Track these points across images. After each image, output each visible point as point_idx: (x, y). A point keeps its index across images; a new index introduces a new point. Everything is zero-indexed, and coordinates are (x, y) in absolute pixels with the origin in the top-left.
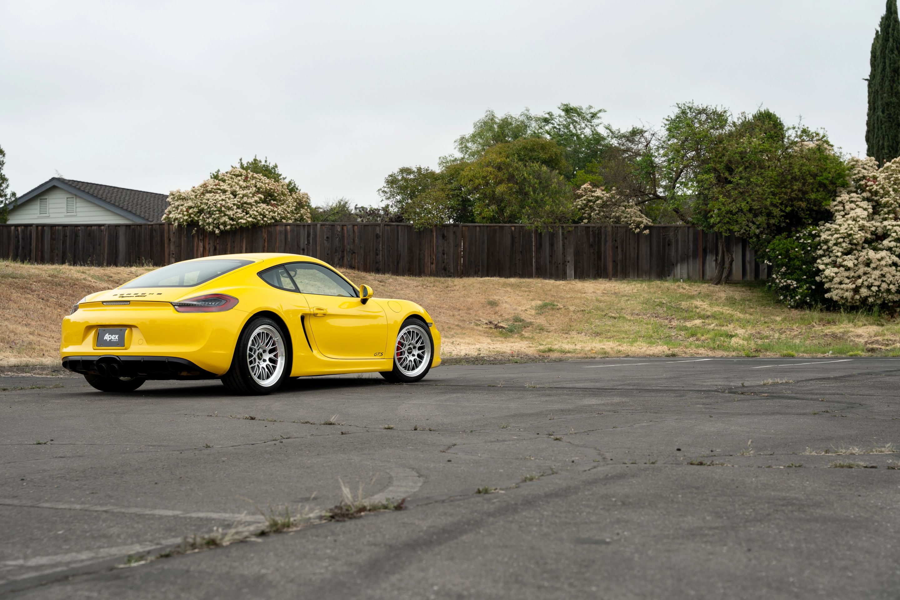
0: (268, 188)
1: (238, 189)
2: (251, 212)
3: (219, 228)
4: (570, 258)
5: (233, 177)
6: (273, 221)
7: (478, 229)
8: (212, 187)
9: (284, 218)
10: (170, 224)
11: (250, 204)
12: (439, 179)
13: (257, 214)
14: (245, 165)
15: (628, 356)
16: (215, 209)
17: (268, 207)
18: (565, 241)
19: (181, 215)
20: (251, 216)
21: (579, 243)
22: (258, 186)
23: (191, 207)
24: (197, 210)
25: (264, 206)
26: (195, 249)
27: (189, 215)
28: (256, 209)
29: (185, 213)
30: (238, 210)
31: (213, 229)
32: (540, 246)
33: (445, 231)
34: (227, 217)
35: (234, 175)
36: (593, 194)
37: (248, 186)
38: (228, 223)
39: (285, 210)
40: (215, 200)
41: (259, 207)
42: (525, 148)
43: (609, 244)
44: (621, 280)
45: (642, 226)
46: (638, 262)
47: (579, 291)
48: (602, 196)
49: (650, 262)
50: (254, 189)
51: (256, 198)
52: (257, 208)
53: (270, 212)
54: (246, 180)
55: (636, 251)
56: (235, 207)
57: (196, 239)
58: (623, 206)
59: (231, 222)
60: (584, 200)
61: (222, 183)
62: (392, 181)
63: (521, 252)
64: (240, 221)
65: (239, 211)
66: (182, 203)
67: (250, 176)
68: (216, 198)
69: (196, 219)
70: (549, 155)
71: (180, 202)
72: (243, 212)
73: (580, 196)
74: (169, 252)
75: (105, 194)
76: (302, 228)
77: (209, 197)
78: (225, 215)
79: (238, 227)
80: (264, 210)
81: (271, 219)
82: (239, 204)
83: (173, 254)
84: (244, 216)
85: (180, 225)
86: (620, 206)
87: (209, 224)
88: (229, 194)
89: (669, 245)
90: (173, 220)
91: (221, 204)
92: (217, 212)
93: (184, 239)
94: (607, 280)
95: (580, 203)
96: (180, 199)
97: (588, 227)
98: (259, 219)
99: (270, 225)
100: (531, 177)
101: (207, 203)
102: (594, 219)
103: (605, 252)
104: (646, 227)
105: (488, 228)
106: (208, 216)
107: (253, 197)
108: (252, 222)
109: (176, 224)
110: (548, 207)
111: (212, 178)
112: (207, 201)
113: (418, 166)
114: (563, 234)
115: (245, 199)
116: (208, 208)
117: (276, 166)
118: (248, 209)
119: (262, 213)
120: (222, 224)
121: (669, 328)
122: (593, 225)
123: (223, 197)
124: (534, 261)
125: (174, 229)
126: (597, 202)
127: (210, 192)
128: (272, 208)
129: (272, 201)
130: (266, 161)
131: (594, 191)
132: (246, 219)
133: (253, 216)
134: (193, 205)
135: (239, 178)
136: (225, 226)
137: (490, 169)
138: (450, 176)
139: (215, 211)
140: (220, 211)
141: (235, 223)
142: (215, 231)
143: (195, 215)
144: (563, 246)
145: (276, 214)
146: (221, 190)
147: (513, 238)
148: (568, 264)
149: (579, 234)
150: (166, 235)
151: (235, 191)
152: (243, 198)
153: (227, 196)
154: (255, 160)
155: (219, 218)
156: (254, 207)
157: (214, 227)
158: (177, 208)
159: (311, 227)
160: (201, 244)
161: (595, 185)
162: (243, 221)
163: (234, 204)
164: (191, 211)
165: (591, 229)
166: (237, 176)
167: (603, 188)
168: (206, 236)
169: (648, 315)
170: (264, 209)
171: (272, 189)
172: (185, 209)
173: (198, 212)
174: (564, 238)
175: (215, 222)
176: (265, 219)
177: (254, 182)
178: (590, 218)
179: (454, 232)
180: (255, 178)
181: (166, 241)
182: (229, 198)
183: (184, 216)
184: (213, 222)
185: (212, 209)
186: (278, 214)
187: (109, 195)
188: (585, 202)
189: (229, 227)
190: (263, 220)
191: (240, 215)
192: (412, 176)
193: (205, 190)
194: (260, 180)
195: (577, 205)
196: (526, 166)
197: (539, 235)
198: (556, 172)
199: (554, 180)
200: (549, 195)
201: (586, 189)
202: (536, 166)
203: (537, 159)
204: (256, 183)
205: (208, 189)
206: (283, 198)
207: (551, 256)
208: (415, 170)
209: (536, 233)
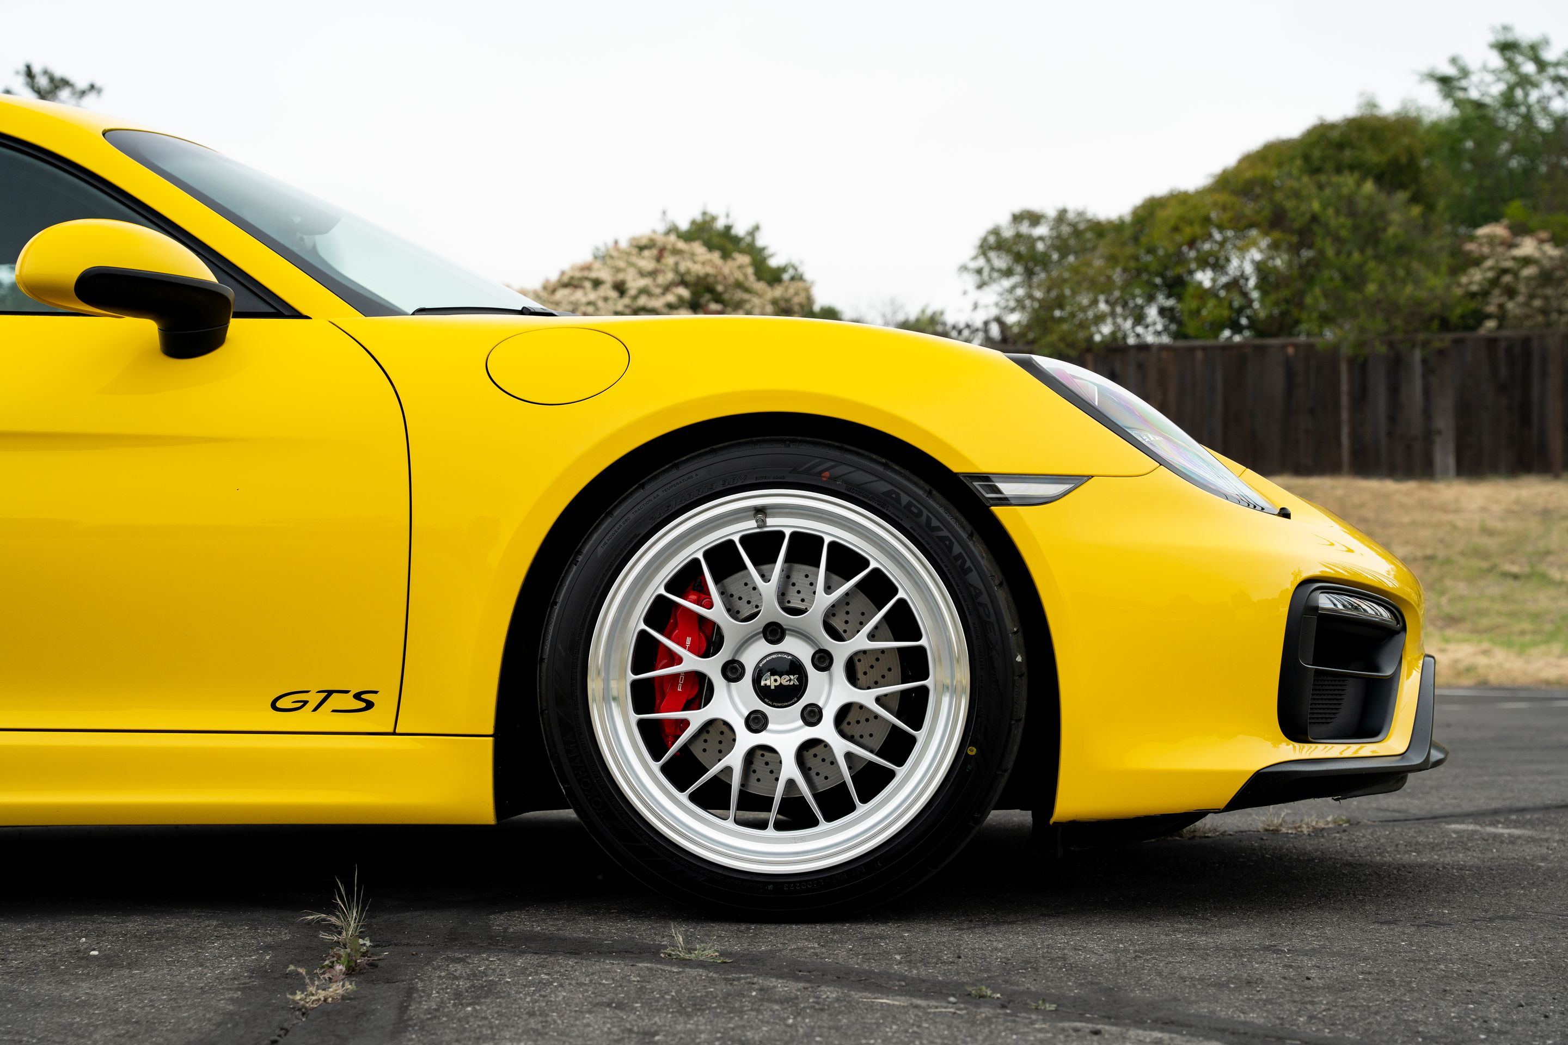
0: (703, 274)
1: (629, 278)
4: (1444, 422)
5: (634, 250)
7: (1199, 355)
8: (574, 274)
12: (1111, 234)
14: (680, 226)
18: (1431, 378)
21: (1469, 381)
22: (683, 270)
32: (1361, 396)
35: (638, 247)
36: (1513, 252)
37: (658, 271)
43: (1554, 379)
48: (1540, 255)
50: (670, 276)
51: (670, 298)
54: (657, 258)
60: (1491, 269)
62: (993, 243)
63: (1312, 410)
67: (671, 248)
70: (1389, 155)
73: (1477, 262)
94: (1547, 478)
95: (1477, 278)
97: (1496, 340)
100: (1330, 211)
102: (1514, 317)
103: (1542, 403)
107: (664, 294)
110: (1371, 288)
113: (1060, 206)
114: (1424, 361)
117: (757, 228)
122: (1509, 334)
123: (592, 296)
124: (1345, 432)
126: (1524, 273)
130: (728, 216)
131: (1516, 247)
135: (646, 253)
138: (1139, 227)
144: (1426, 392)
147: (1290, 375)
148: (1438, 440)
149: (1469, 358)
151: (625, 283)
154: (704, 214)
161: (1520, 230)
165: (1503, 345)
166: (641, 248)
167: (1544, 235)
171: (711, 275)
174: (1428, 369)
177: (672, 260)
178: (1502, 316)
179: (1140, 365)
180: (682, 251)
182: (606, 299)
188: (1489, 275)
192: (1042, 230)
194: (692, 255)
195: (1470, 283)
196: (1321, 187)
197: (1360, 366)
198: (1402, 196)
199: (1395, 217)
200: (1379, 258)
201: (1491, 240)
202: (1348, 181)
203: (1352, 168)
204: (677, 264)
205: (565, 279)
206: (739, 295)
207: (1392, 419)
208: (1052, 213)
209: (1351, 361)
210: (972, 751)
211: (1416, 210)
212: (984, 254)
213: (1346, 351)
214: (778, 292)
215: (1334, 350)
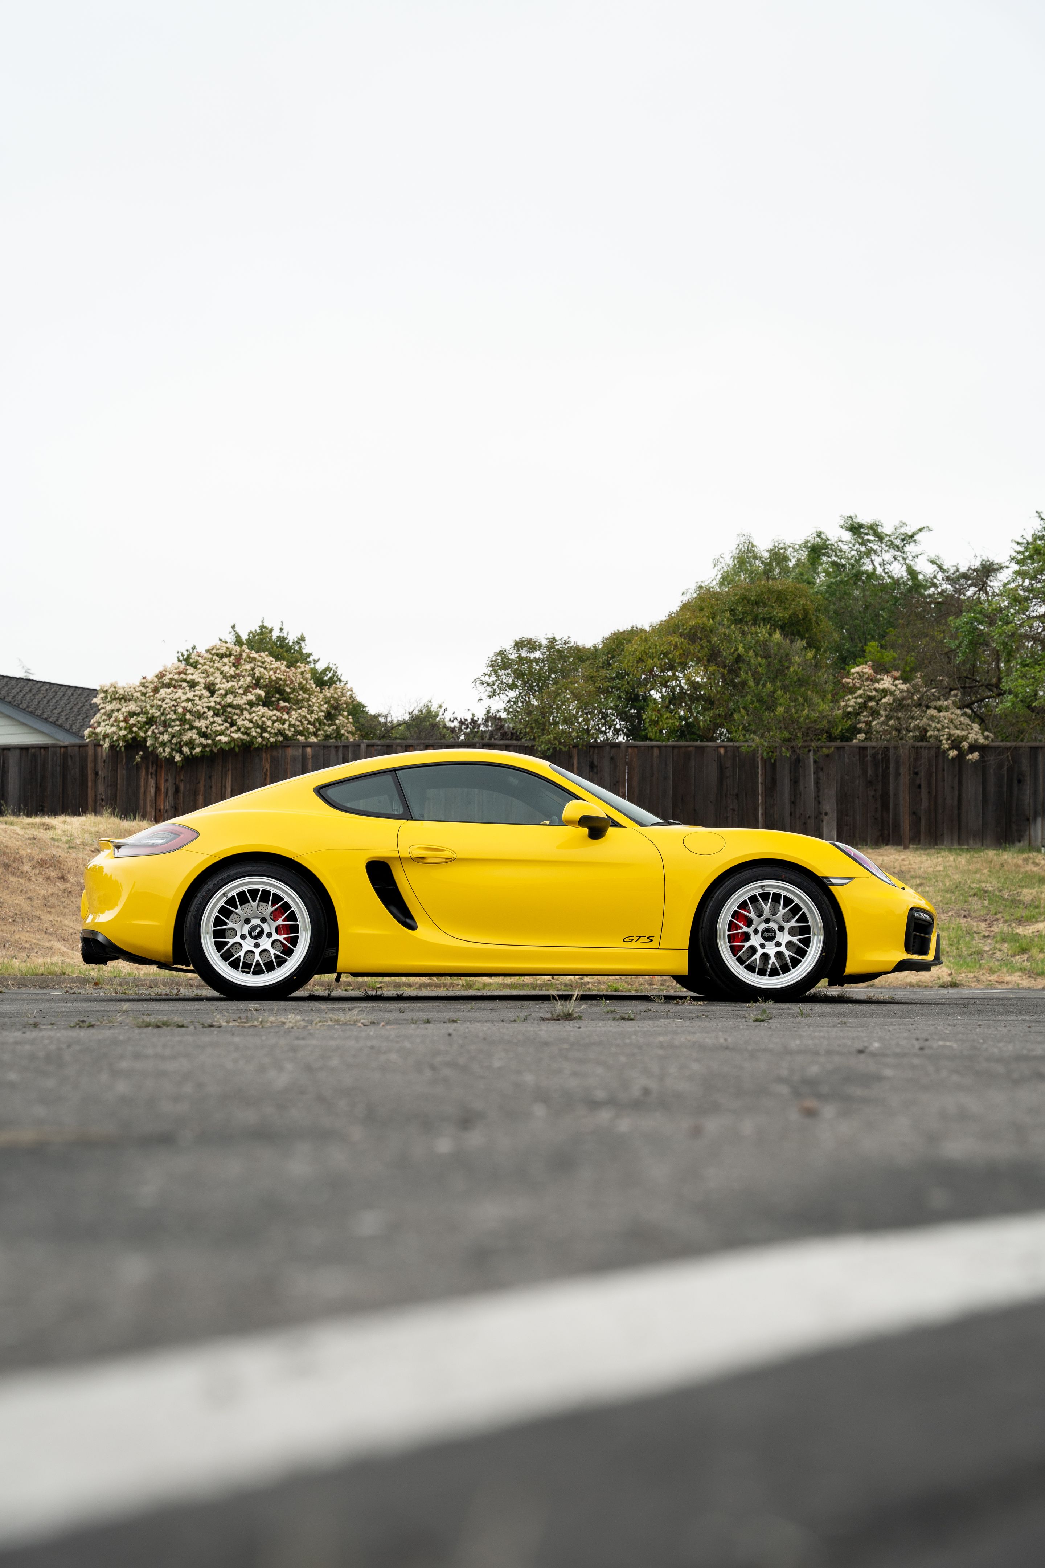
0: (274, 678)
1: (217, 681)
2: (240, 722)
3: (180, 752)
4: (830, 806)
5: (215, 657)
6: (280, 738)
7: (656, 751)
8: (171, 676)
9: (301, 733)
10: (97, 745)
11: (238, 707)
12: (588, 658)
13: (251, 725)
14: (244, 637)
16: (174, 717)
17: (271, 713)
18: (821, 774)
19: (114, 729)
20: (239, 729)
21: (847, 777)
22: (257, 674)
23: (132, 714)
24: (144, 720)
25: (262, 710)
26: (142, 790)
27: (129, 728)
28: (248, 717)
29: (122, 724)
30: (216, 719)
31: (170, 754)
32: (772, 786)
33: (595, 757)
34: (195, 731)
35: (217, 655)
36: (876, 685)
37: (238, 675)
38: (197, 742)
39: (305, 717)
40: (175, 700)
41: (254, 712)
42: (744, 599)
43: (905, 779)
44: (925, 849)
45: (965, 745)
46: (959, 815)
48: (894, 688)
49: (984, 814)
50: (249, 679)
51: (251, 697)
52: (250, 714)
53: (274, 722)
54: (236, 665)
55: (957, 793)
56: (211, 713)
57: (143, 773)
58: (935, 708)
59: (202, 740)
60: (860, 696)
61: (190, 670)
62: (501, 663)
63: (737, 795)
64: (218, 738)
65: (218, 720)
66: (118, 706)
67: (244, 656)
68: (177, 696)
69: (142, 734)
70: (790, 612)
71: (115, 705)
72: (226, 721)
73: (852, 690)
74: (96, 796)
75: (21, 694)
76: (333, 750)
77: (164, 695)
78: (192, 728)
79: (215, 750)
80: (264, 719)
81: (276, 735)
82: (218, 707)
83: (102, 800)
84: (227, 729)
85: (112, 747)
86: (928, 707)
87: (163, 744)
88: (200, 690)
89: (1019, 781)
90: (101, 737)
91: (184, 708)
92: (178, 723)
93: (122, 773)
94: (900, 848)
95: (852, 703)
96: (115, 699)
97: (865, 748)
98: (254, 734)
99: (274, 746)
100: (751, 653)
101: (161, 706)
102: (877, 732)
103: (896, 795)
104: (973, 748)
105: (676, 751)
106: (161, 729)
107: (245, 694)
108: (242, 740)
109: (106, 745)
110: (780, 710)
111: (179, 661)
112: (160, 703)
113: (550, 636)
114: (815, 762)
115: (229, 699)
116: (162, 714)
117: (303, 639)
118: (235, 717)
119: (260, 723)
120: (186, 744)
121: (985, 937)
122: (874, 744)
123: (190, 695)
124: (760, 812)
125: (104, 754)
126: (884, 700)
127: (168, 686)
128: (279, 714)
129: (281, 702)
130: (281, 629)
131: (878, 681)
132: (229, 735)
133: (242, 729)
134: (138, 710)
135: (225, 660)
136: (192, 748)
137: (676, 639)
138: (608, 653)
139: (174, 721)
140: (183, 720)
141: (209, 742)
142: (174, 758)
143: (140, 729)
144: (817, 783)
145: (286, 726)
146: (188, 682)
147: (721, 768)
148: (825, 818)
149: (847, 760)
150: (90, 765)
151: (214, 684)
152: (226, 694)
153: (197, 693)
154: (262, 627)
155: (180, 734)
156: (245, 712)
157: (172, 749)
158: (110, 716)
159: (350, 749)
160: (152, 782)
161: (881, 668)
162: (224, 739)
163: (209, 708)
164: (132, 721)
165: (869, 752)
166: (221, 656)
167: (897, 674)
168: (161, 767)
169: (950, 914)
170: (263, 716)
171: (281, 679)
172: (121, 718)
173: (146, 723)
174: (819, 769)
175: (174, 741)
176: (266, 735)
177: (248, 667)
178: (869, 731)
179: (612, 758)
180: (254, 659)
181: (90, 776)
182: (200, 698)
183: (121, 729)
184: (170, 741)
185: (168, 717)
186: (290, 725)
187: (28, 697)
188: (860, 700)
189: (198, 750)
190: (261, 737)
191: (219, 728)
192: (538, 654)
193: (162, 682)
194: (263, 663)
195: (846, 706)
196: (743, 633)
197: (772, 766)
198: (800, 643)
199: (797, 659)
200: (785, 688)
201: (861, 676)
202: (762, 632)
203: (766, 620)
204: (253, 669)
205: (166, 680)
206: (302, 695)
207: (793, 803)
208: (545, 642)
209: (764, 761)
210: (824, 954)
211: (810, 654)
212: (496, 672)
213: (762, 753)
214: (328, 693)
215: (755, 752)
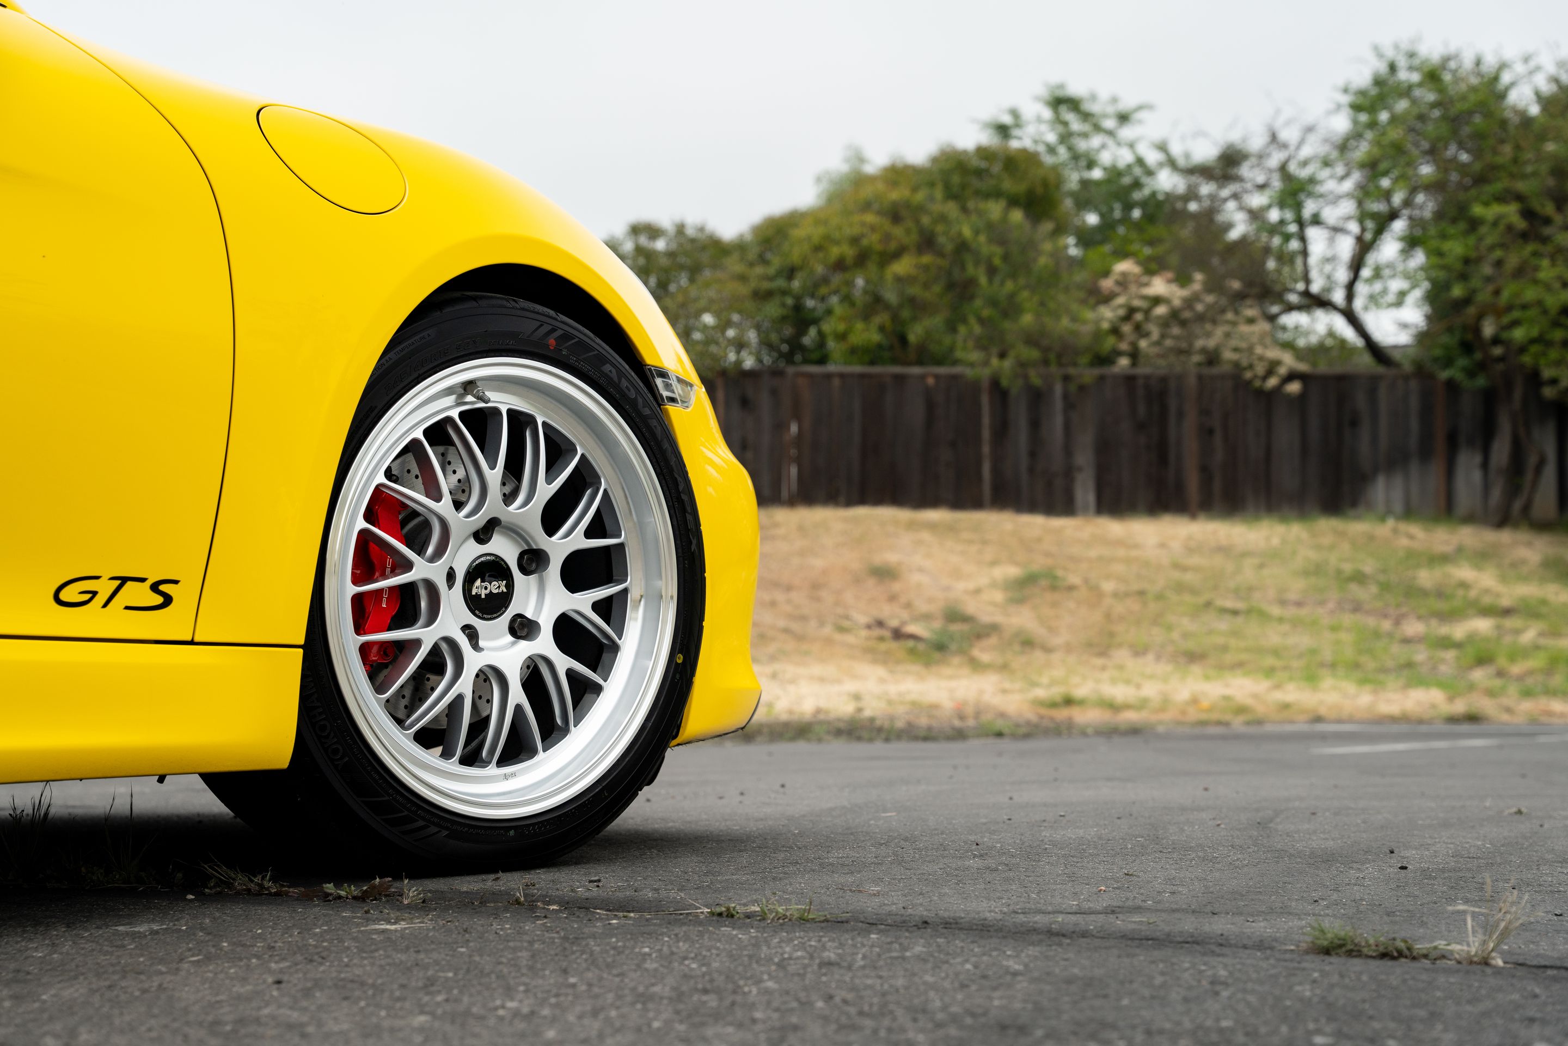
4: (1084, 458)
7: (836, 382)
15: (1318, 719)
18: (1072, 413)
21: (1108, 418)
32: (1002, 430)
33: (749, 388)
36: (1144, 291)
43: (1191, 422)
44: (1223, 519)
45: (1283, 371)
46: (1268, 469)
47: (1119, 543)
48: (1169, 294)
49: (1302, 469)
55: (1264, 441)
58: (1226, 322)
60: (1120, 306)
63: (952, 443)
70: (1025, 185)
73: (1107, 299)
86: (1215, 322)
89: (1353, 423)
94: (1186, 517)
95: (1108, 315)
97: (1133, 378)
100: (982, 238)
102: (1148, 356)
103: (1178, 443)
104: (1294, 376)
105: (865, 380)
110: (1027, 319)
113: (677, 220)
114: (1066, 396)
122: (1145, 371)
124: (986, 466)
126: (1156, 312)
131: (1147, 285)
137: (870, 218)
138: (761, 245)
144: (1067, 427)
147: (931, 406)
148: (1079, 477)
149: (1108, 394)
161: (1151, 268)
165: (1140, 382)
167: (1170, 274)
169: (1329, 607)
174: (1069, 405)
178: (1134, 355)
179: (769, 390)
188: (1119, 312)
192: (660, 245)
195: (1101, 320)
196: (967, 213)
197: (1003, 400)
200: (1031, 288)
201: (1123, 277)
202: (995, 209)
203: (995, 196)
207: (1033, 454)
208: (670, 227)
209: (992, 393)
215: (979, 381)
